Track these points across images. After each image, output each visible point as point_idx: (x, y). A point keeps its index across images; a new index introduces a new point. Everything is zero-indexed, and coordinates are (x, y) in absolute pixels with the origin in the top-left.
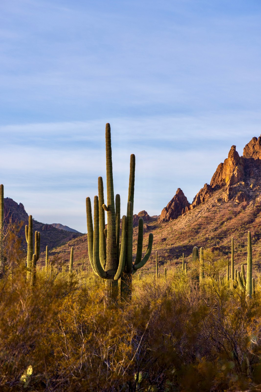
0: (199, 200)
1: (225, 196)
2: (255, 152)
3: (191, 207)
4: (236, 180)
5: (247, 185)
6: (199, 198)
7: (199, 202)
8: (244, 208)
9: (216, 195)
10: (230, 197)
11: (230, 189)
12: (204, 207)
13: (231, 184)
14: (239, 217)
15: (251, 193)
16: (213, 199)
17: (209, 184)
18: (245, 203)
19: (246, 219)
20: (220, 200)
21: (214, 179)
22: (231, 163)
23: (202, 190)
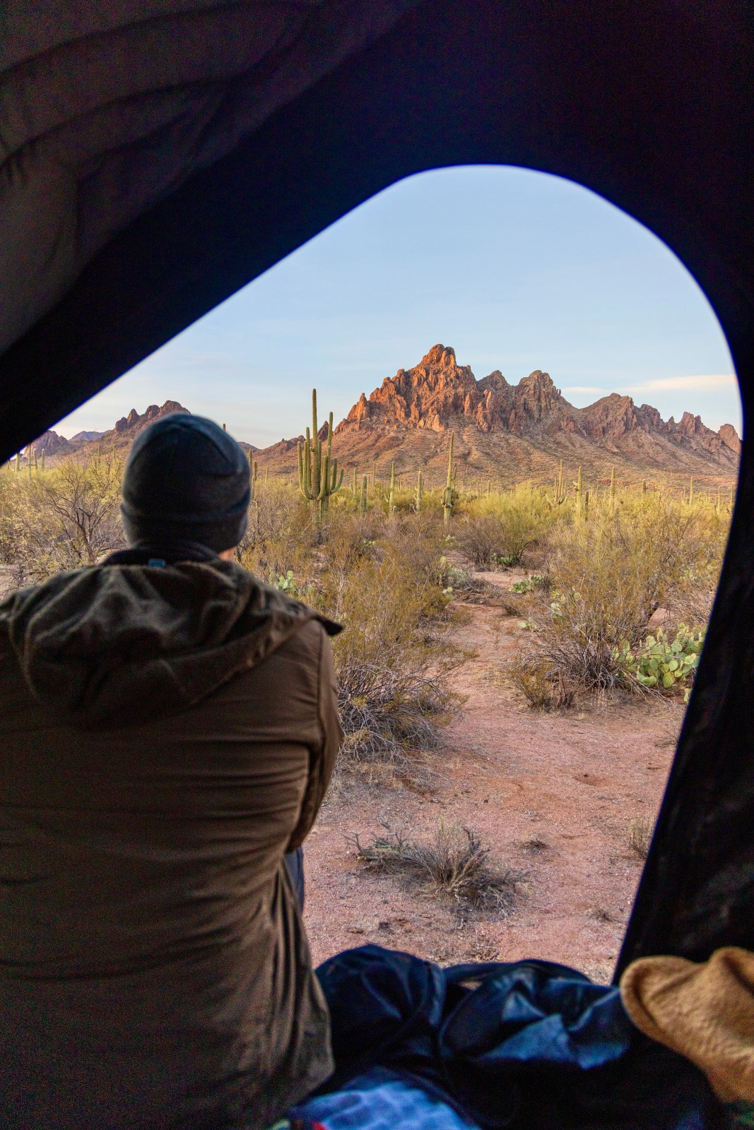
0: (339, 429)
1: (357, 427)
2: (378, 398)
3: (334, 434)
4: (364, 416)
5: (371, 420)
6: (339, 428)
7: (339, 431)
8: (369, 436)
9: (351, 426)
10: (360, 428)
11: (360, 423)
12: (343, 434)
13: (361, 420)
14: (365, 442)
15: (374, 426)
16: (348, 430)
17: (346, 418)
18: (370, 433)
19: (370, 443)
20: (353, 430)
21: (349, 415)
22: (361, 405)
23: (341, 423)
